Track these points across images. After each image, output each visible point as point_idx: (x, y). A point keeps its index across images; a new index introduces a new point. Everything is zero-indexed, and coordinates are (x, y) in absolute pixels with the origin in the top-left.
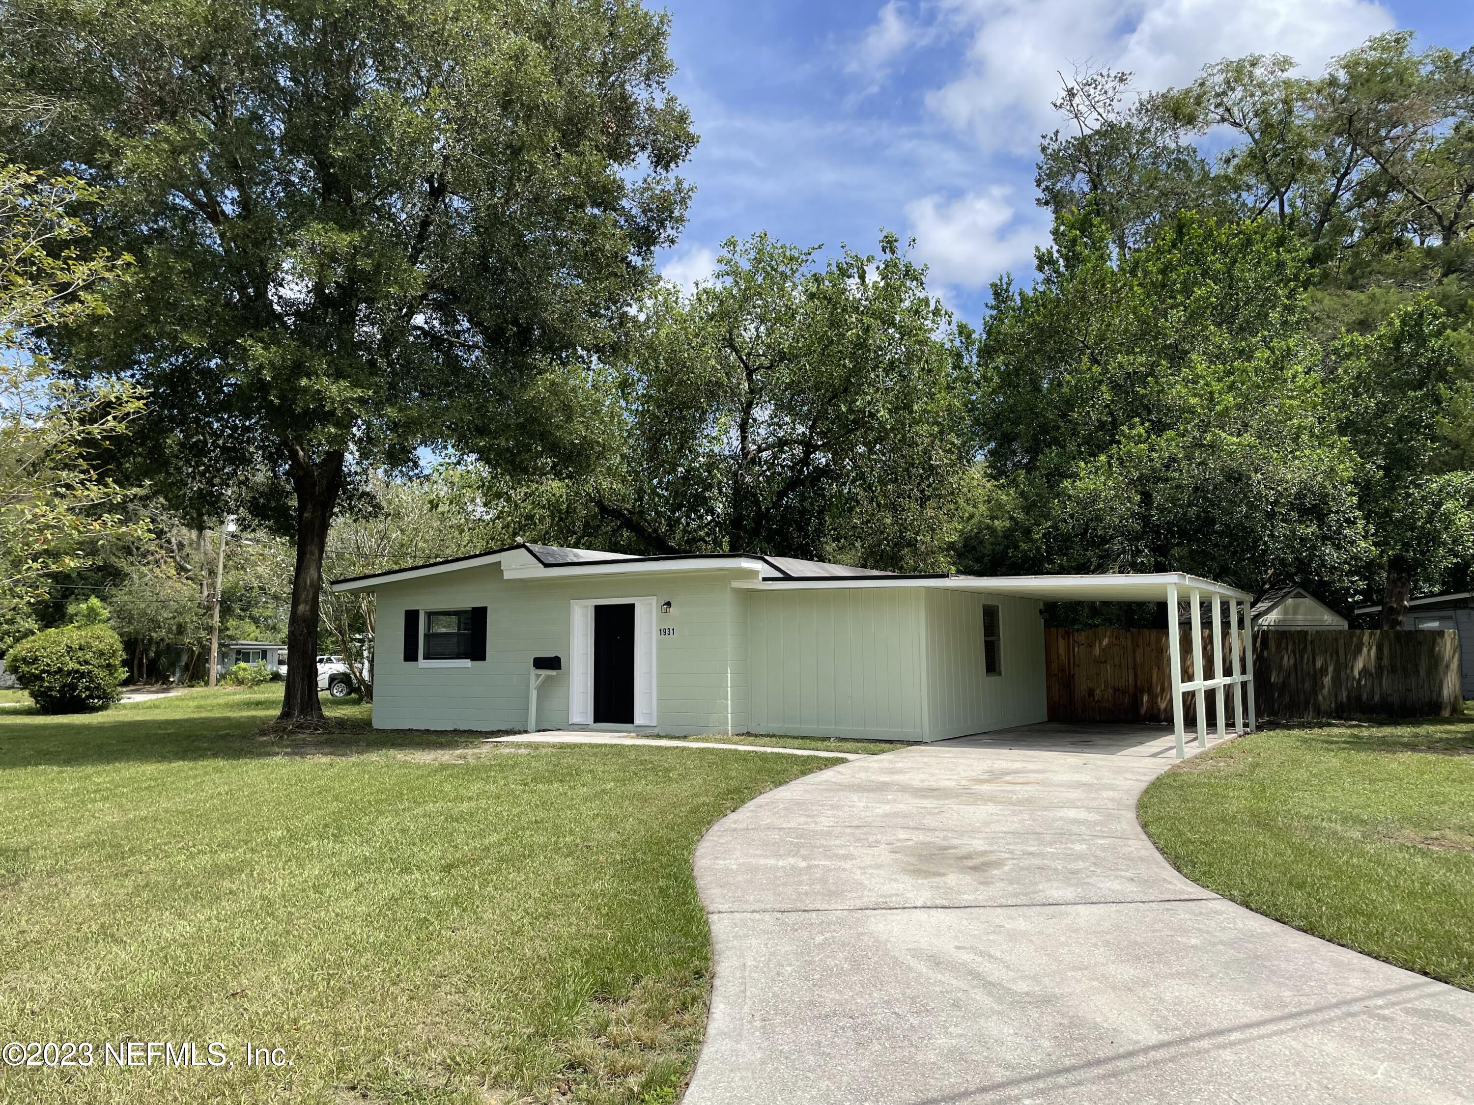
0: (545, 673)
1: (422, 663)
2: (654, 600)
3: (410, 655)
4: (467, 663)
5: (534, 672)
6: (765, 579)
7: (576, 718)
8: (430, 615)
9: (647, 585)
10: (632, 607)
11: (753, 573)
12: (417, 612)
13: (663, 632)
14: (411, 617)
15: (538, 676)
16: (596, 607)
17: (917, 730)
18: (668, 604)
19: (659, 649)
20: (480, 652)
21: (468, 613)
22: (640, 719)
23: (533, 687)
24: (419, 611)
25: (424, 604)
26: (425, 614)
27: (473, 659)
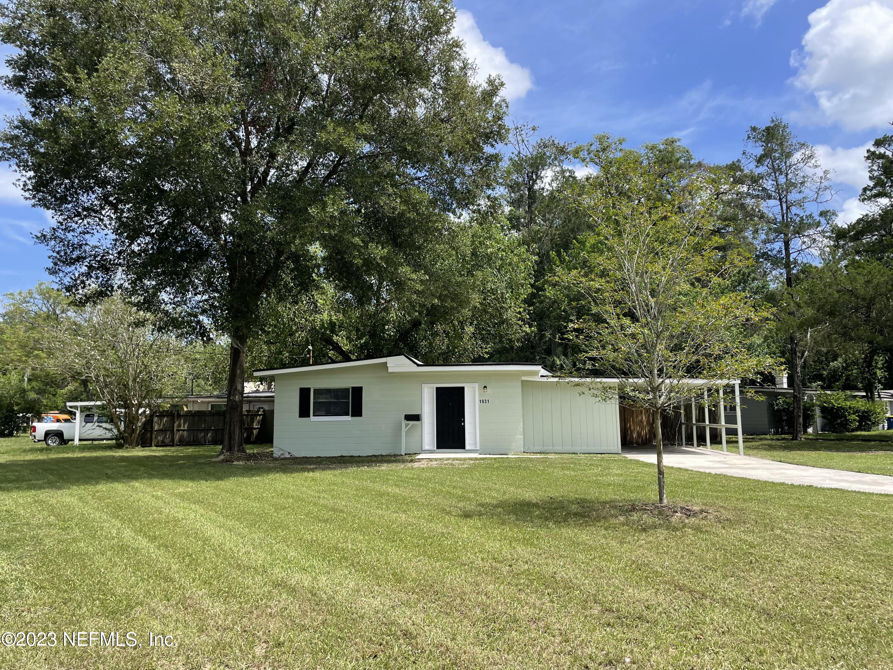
0: (411, 423)
1: (313, 418)
2: (476, 385)
3: (304, 412)
4: (348, 418)
5: (404, 422)
6: (542, 376)
7: (426, 447)
8: (317, 392)
9: (472, 378)
10: (463, 389)
11: (536, 373)
12: (309, 389)
13: (482, 401)
14: (304, 393)
15: (407, 425)
16: (437, 388)
17: (616, 448)
18: (485, 387)
19: (479, 410)
20: (357, 412)
21: (347, 390)
22: (468, 447)
23: (404, 430)
24: (310, 389)
25: (313, 384)
26: (315, 390)
27: (352, 416)
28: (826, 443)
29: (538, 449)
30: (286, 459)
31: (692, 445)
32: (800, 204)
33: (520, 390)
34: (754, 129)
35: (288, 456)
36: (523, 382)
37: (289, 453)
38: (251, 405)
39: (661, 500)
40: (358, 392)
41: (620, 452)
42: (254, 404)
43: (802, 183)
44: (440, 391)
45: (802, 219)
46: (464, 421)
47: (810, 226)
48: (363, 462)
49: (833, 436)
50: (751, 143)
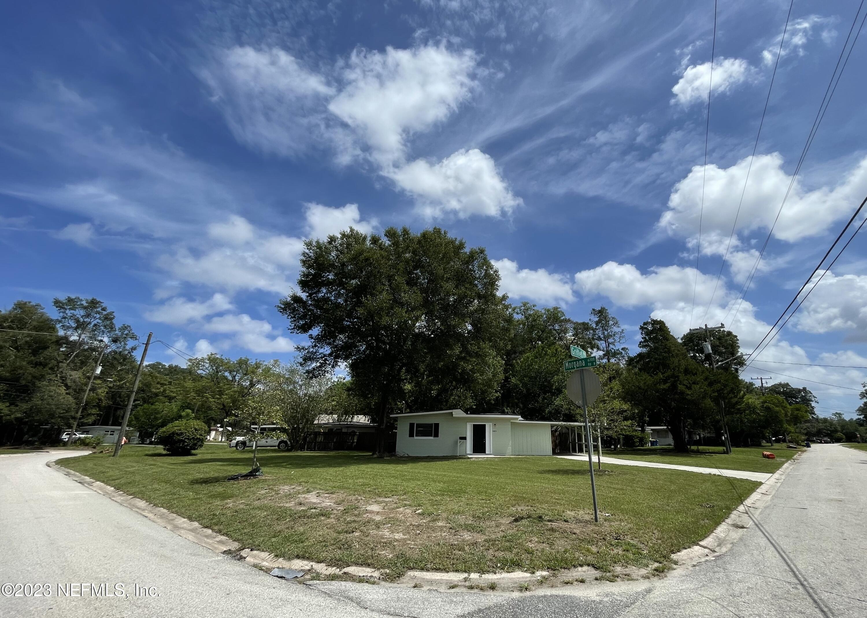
0: (462, 441)
1: (415, 438)
2: (491, 424)
3: (411, 435)
4: (431, 438)
5: (459, 440)
6: (520, 420)
7: (468, 452)
8: (418, 425)
9: (489, 420)
10: (485, 425)
11: (517, 419)
13: (493, 431)
14: (412, 425)
15: (460, 442)
16: (473, 425)
17: (550, 453)
18: (495, 425)
19: (493, 435)
20: (436, 435)
21: (432, 424)
22: (487, 452)
23: (459, 444)
24: (414, 424)
25: (416, 422)
26: (417, 424)
27: (434, 437)
28: (628, 452)
29: (517, 454)
30: (405, 457)
31: (576, 452)
32: (613, 343)
33: (510, 426)
34: (594, 310)
36: (511, 422)
38: (349, 429)
39: (600, 468)
40: (437, 425)
41: (552, 455)
43: (614, 335)
44: (475, 426)
45: (615, 351)
46: (485, 440)
47: (618, 354)
48: (442, 459)
49: (629, 449)
50: (593, 316)
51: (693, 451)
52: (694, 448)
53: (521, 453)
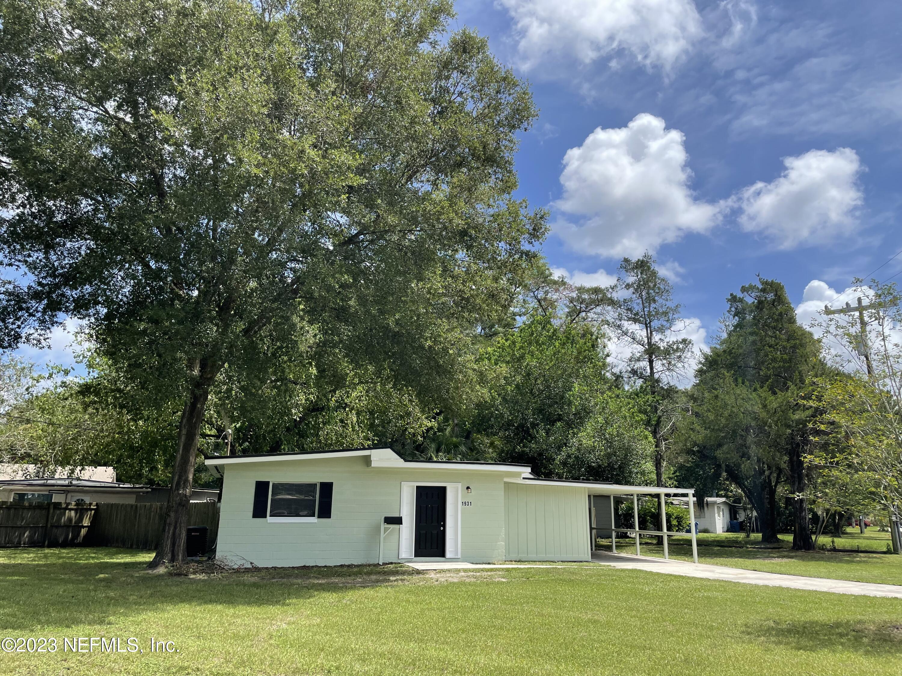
0: (392, 526)
1: (270, 519)
2: (459, 485)
3: (259, 512)
4: (314, 520)
5: (383, 526)
6: (523, 478)
7: (403, 555)
8: (279, 488)
9: (456, 477)
10: (444, 489)
11: (518, 475)
13: (464, 503)
14: (261, 488)
15: (386, 530)
16: (417, 487)
17: (586, 555)
18: (468, 488)
19: (462, 513)
20: (325, 513)
21: (314, 486)
22: (448, 554)
23: (383, 534)
24: (268, 483)
25: (273, 478)
26: (274, 484)
27: (319, 517)
29: (514, 557)
30: (248, 570)
33: (502, 493)
35: (250, 566)
36: (505, 483)
37: (251, 563)
38: (69, 495)
40: (327, 488)
41: (590, 559)
42: (73, 494)
44: (420, 491)
46: (444, 526)
51: (823, 548)
52: (824, 540)
53: (523, 556)
